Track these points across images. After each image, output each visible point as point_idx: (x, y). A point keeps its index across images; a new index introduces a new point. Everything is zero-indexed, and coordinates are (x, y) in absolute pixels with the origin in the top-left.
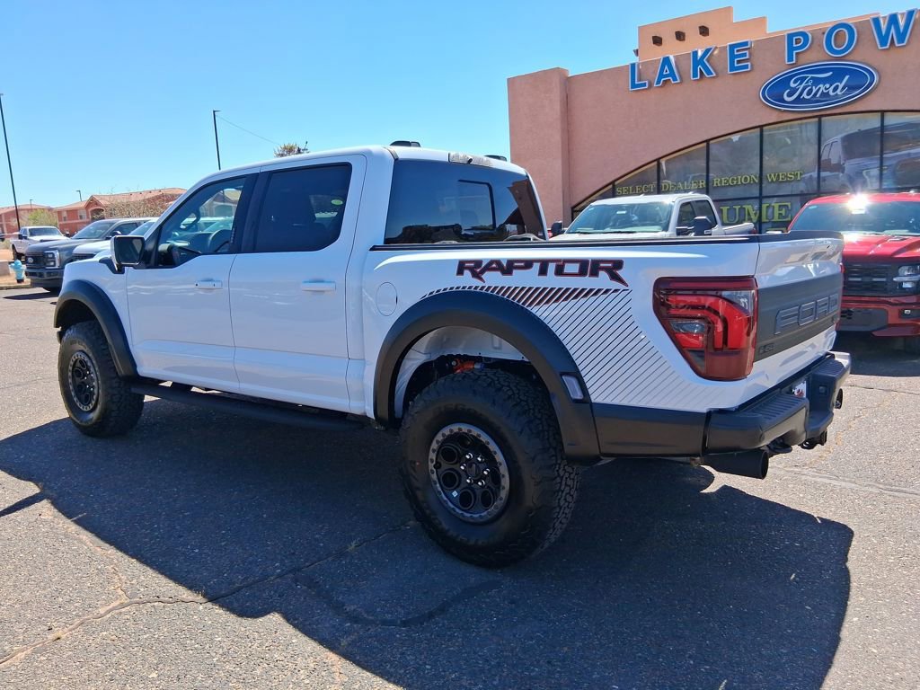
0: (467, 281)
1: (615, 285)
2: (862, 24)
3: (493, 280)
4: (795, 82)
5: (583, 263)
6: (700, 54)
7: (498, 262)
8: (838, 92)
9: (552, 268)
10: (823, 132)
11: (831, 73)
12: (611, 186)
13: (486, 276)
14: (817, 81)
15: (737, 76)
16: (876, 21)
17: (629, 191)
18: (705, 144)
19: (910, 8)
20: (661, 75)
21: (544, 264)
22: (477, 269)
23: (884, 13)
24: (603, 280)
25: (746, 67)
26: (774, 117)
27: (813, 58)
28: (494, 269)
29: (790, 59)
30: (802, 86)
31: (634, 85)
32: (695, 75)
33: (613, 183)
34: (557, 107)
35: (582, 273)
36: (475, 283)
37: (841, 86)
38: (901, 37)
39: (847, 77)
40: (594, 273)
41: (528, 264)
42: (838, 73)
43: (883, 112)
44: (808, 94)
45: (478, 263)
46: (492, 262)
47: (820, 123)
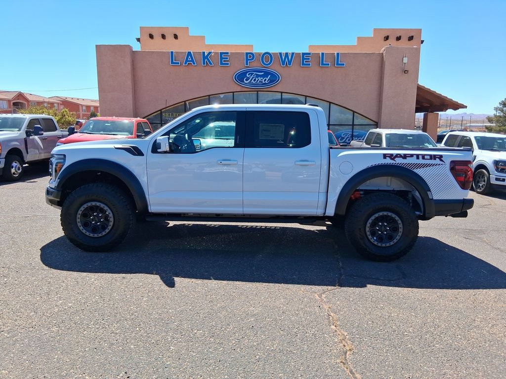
0: (388, 161)
1: (442, 163)
2: (275, 54)
3: (399, 161)
4: (249, 75)
5: (431, 156)
6: (206, 54)
7: (399, 154)
8: (266, 81)
9: (420, 157)
10: (259, 98)
11: (263, 73)
12: (160, 112)
13: (396, 159)
14: (258, 76)
15: (223, 68)
16: (280, 54)
17: (169, 115)
18: (208, 97)
19: (293, 52)
20: (187, 60)
21: (418, 156)
22: (392, 157)
23: (284, 51)
24: (438, 161)
25: (228, 64)
26: (239, 89)
27: (256, 65)
28: (398, 157)
29: (247, 64)
30: (251, 77)
31: (172, 62)
32: (204, 63)
33: (161, 110)
34: (129, 66)
35: (431, 159)
36: (392, 162)
37: (267, 80)
38: (290, 63)
39: (269, 76)
40: (435, 159)
41: (412, 156)
42: (266, 74)
43: (282, 93)
44: (255, 80)
45: (392, 155)
46: (397, 155)
47: (258, 93)
